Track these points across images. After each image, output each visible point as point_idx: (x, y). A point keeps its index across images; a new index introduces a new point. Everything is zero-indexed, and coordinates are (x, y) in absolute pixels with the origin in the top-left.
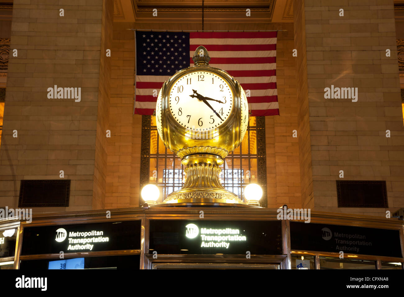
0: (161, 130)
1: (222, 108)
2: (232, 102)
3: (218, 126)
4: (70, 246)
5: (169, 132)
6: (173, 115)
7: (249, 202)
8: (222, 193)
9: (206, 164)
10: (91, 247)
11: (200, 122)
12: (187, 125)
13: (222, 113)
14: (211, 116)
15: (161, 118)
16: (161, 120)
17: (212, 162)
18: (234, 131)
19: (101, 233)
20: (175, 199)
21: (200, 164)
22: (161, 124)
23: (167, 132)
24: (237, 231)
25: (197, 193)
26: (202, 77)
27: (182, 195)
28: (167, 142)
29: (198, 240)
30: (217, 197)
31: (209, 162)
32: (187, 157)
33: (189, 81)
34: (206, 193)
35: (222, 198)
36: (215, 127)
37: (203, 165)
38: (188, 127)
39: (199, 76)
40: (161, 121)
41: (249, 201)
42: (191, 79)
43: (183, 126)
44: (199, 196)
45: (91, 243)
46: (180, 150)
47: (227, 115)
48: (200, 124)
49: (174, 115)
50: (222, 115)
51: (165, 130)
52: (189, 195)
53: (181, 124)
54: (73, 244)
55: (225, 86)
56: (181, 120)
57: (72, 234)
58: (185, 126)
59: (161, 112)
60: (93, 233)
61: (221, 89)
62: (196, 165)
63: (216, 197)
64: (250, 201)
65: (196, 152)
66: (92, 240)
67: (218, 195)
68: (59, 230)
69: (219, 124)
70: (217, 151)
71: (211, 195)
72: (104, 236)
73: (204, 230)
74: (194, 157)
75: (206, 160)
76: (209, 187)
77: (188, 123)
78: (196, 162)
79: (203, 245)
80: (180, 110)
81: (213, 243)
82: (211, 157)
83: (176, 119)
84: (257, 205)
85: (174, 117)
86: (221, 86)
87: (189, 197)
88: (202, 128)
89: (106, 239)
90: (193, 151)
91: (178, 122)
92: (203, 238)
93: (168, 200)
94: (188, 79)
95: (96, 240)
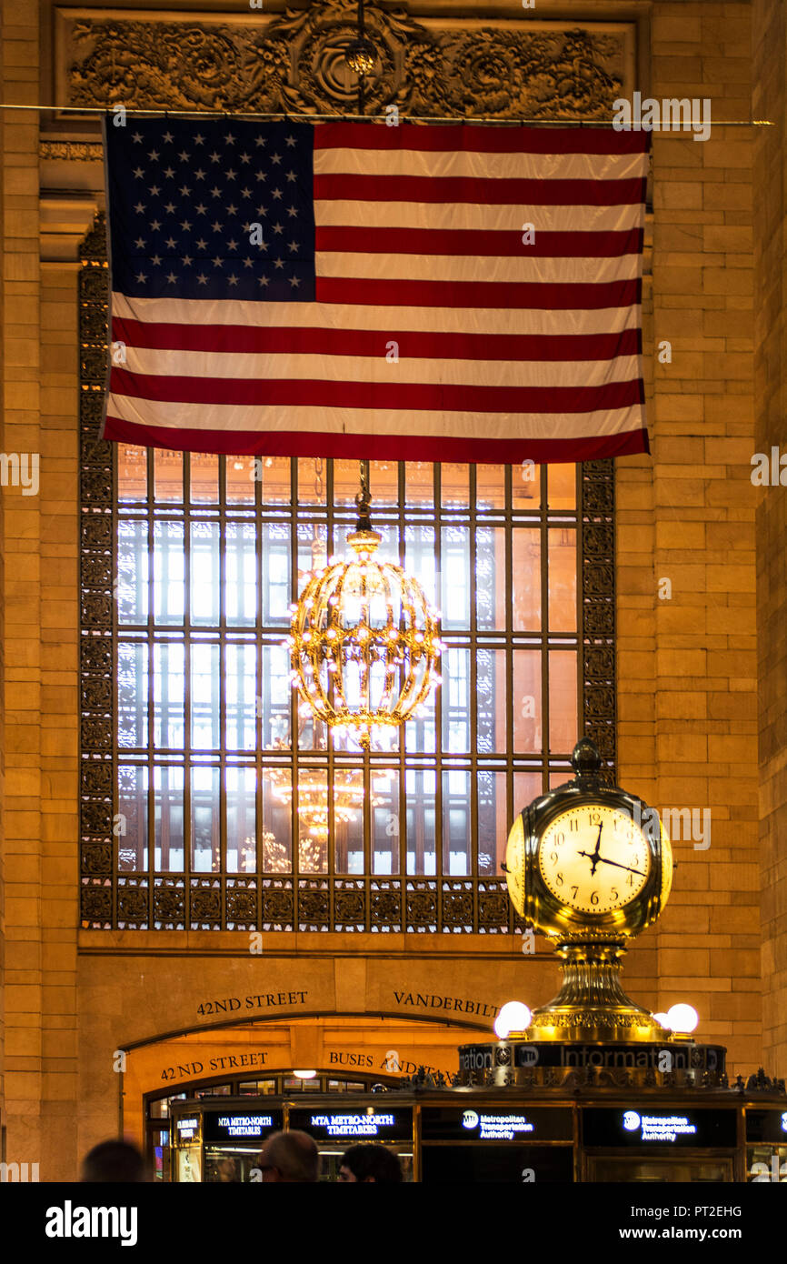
3: (623, 904)
4: (483, 1132)
5: (537, 903)
9: (599, 962)
11: (594, 898)
14: (613, 888)
18: (650, 905)
19: (522, 1119)
20: (554, 1025)
21: (590, 960)
24: (685, 1121)
26: (596, 817)
27: (565, 1017)
29: (640, 1131)
30: (623, 1024)
31: (603, 957)
32: (565, 948)
33: (574, 825)
36: (618, 906)
37: (595, 964)
43: (565, 902)
45: (510, 1131)
47: (640, 886)
48: (595, 901)
50: (631, 886)
51: (530, 899)
53: (560, 899)
54: (488, 1132)
56: (562, 892)
57: (485, 1119)
58: (568, 903)
61: (628, 841)
63: (621, 1025)
65: (581, 942)
66: (512, 1127)
67: (623, 1020)
68: (466, 1114)
69: (625, 902)
71: (612, 1019)
72: (526, 1123)
73: (646, 1120)
75: (600, 954)
76: (608, 1004)
77: (574, 897)
79: (645, 1137)
80: (559, 877)
81: (657, 1135)
82: (608, 948)
83: (552, 891)
85: (549, 887)
86: (630, 833)
88: (597, 907)
89: (529, 1127)
91: (556, 895)
92: (645, 1128)
94: (571, 820)
95: (516, 1128)
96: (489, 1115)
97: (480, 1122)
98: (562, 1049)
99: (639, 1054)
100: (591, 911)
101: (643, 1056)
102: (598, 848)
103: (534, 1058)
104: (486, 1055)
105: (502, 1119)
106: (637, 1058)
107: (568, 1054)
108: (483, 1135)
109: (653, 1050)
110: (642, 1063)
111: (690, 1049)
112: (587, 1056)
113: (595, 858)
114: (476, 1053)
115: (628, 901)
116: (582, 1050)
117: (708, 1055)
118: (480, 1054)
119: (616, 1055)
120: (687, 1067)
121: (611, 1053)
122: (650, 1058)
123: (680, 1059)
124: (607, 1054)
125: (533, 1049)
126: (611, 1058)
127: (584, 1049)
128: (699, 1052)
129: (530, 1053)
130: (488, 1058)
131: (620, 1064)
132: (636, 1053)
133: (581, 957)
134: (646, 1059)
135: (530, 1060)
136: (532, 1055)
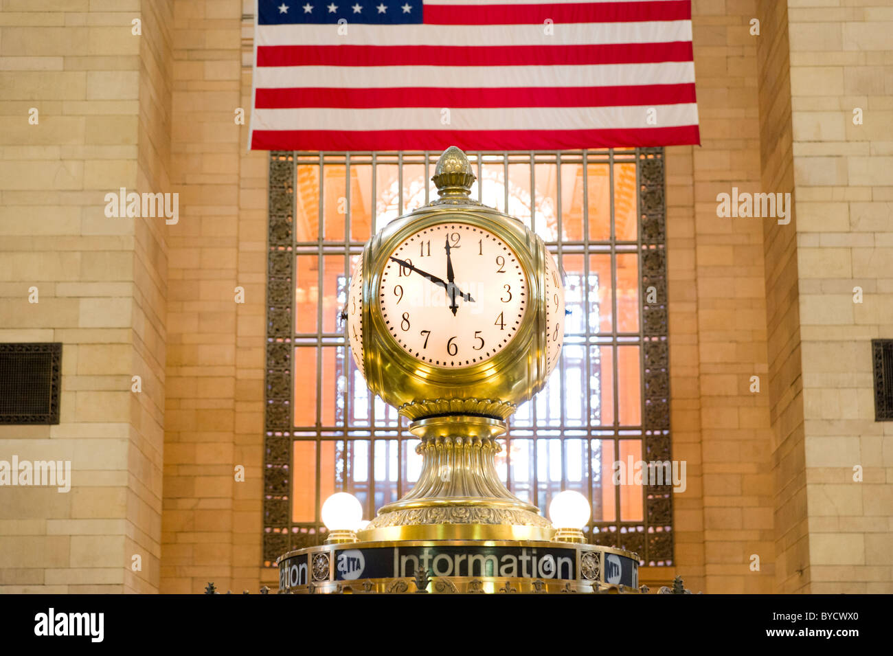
0: (361, 358)
1: (502, 314)
2: (524, 298)
3: (492, 354)
5: (379, 361)
6: (389, 328)
7: (560, 533)
8: (503, 509)
9: (465, 439)
11: (451, 346)
12: (422, 353)
13: (502, 325)
14: (476, 332)
15: (360, 333)
16: (361, 336)
17: (479, 434)
21: (453, 437)
22: (361, 345)
23: (374, 363)
25: (446, 510)
26: (456, 237)
27: (413, 512)
28: (376, 385)
30: (491, 520)
31: (472, 432)
32: (423, 422)
33: (426, 249)
34: (466, 511)
35: (502, 523)
36: (486, 358)
38: (424, 358)
39: (447, 235)
40: (361, 339)
41: (559, 530)
42: (429, 243)
43: (413, 354)
44: (451, 517)
46: (407, 404)
47: (514, 329)
48: (453, 350)
49: (392, 329)
50: (502, 329)
51: (371, 356)
52: (429, 516)
53: (407, 350)
55: (508, 259)
56: (410, 340)
58: (417, 355)
59: (360, 319)
61: (498, 268)
62: (442, 439)
63: (488, 521)
64: (564, 530)
65: (444, 411)
67: (492, 515)
69: (494, 350)
70: (491, 407)
71: (476, 513)
74: (438, 422)
75: (466, 430)
76: (471, 494)
77: (425, 347)
78: (444, 433)
80: (405, 319)
82: (477, 421)
83: (397, 339)
84: (578, 540)
85: (393, 332)
86: (500, 261)
87: (427, 518)
88: (456, 359)
90: (434, 408)
91: (402, 345)
93: (380, 526)
94: (422, 243)
98: (396, 552)
99: (504, 559)
100: (449, 366)
101: (510, 561)
102: (450, 274)
103: (358, 567)
104: (301, 567)
106: (500, 564)
107: (404, 559)
109: (524, 552)
110: (509, 571)
111: (579, 554)
112: (431, 562)
114: (290, 566)
115: (499, 350)
116: (422, 553)
117: (606, 562)
118: (295, 567)
119: (471, 559)
120: (574, 578)
121: (464, 557)
122: (520, 563)
123: (565, 566)
124: (458, 559)
125: (359, 555)
126: (464, 566)
127: (426, 551)
128: (593, 557)
129: (354, 560)
130: (303, 570)
131: (477, 572)
132: (499, 559)
134: (514, 565)
135: (354, 570)
136: (356, 562)
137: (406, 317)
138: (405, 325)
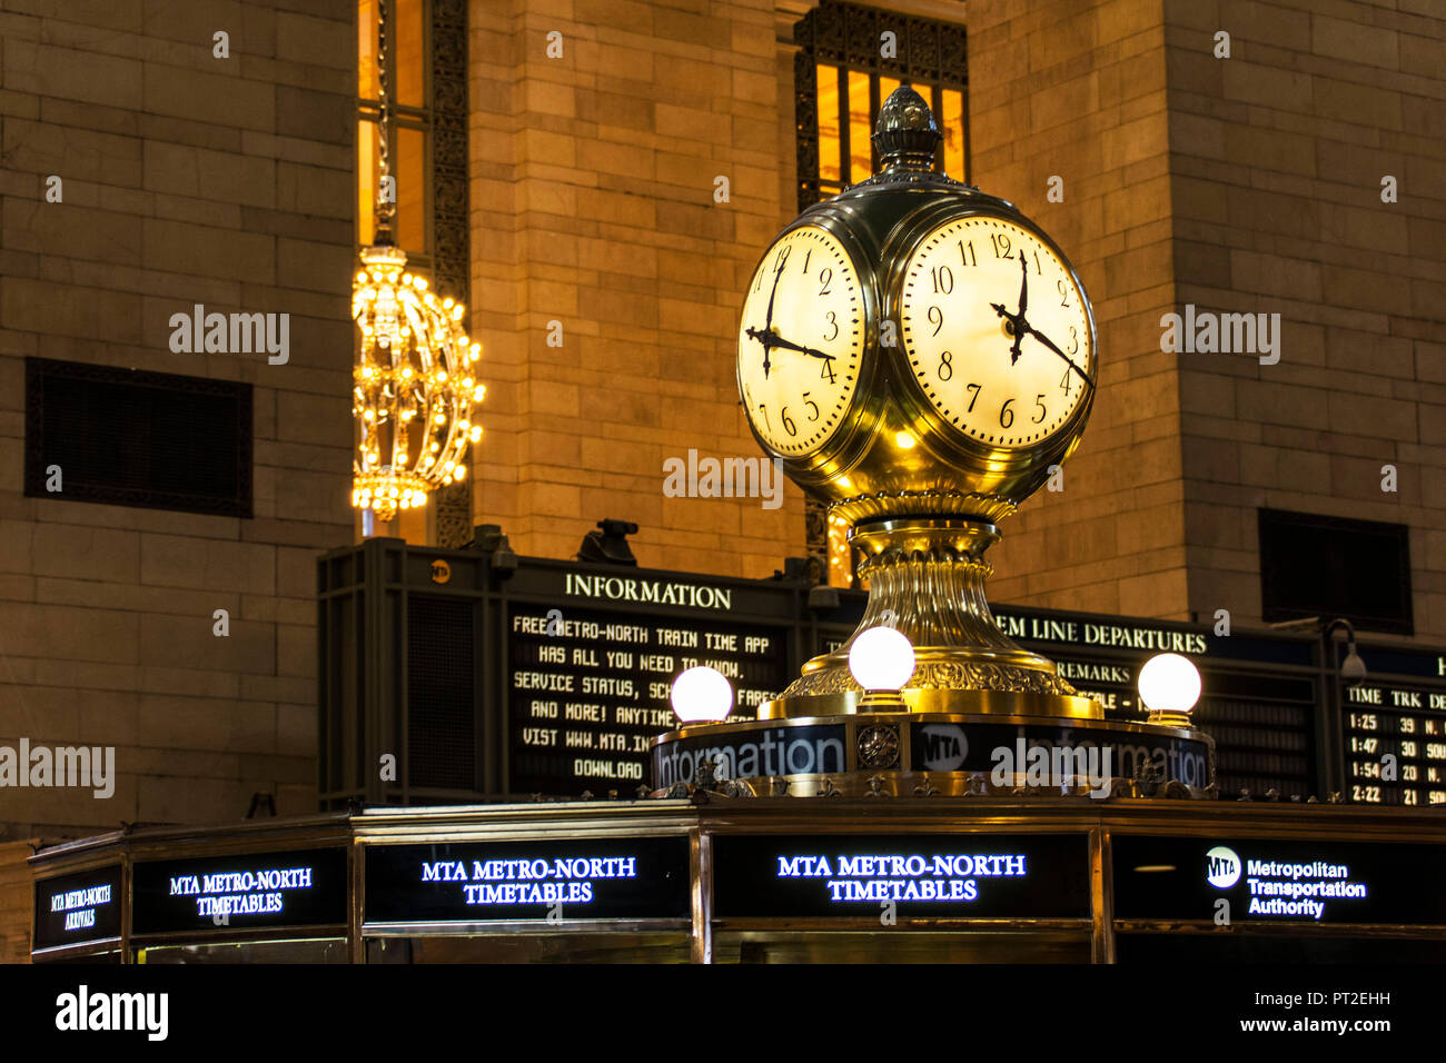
10: (1318, 910)
11: (1006, 413)
13: (1067, 388)
14: (1039, 396)
19: (1343, 871)
22: (843, 393)
34: (1022, 673)
38: (963, 427)
40: (845, 383)
42: (970, 244)
45: (1317, 899)
48: (1006, 421)
50: (1066, 394)
54: (1264, 898)
60: (1317, 869)
66: (1319, 890)
68: (1213, 854)
72: (1351, 879)
80: (944, 361)
94: (960, 244)
95: (1331, 891)
96: (1265, 861)
97: (1245, 875)
99: (1155, 754)
102: (1023, 304)
103: (956, 752)
104: (822, 745)
105: (1296, 870)
108: (1255, 906)
109: (1172, 745)
113: (1017, 327)
118: (802, 743)
120: (1207, 784)
122: (1169, 760)
127: (1065, 734)
129: (947, 740)
130: (831, 748)
133: (920, 545)
134: (1165, 764)
135: (947, 756)
136: (951, 745)
137: (947, 358)
138: (945, 371)
